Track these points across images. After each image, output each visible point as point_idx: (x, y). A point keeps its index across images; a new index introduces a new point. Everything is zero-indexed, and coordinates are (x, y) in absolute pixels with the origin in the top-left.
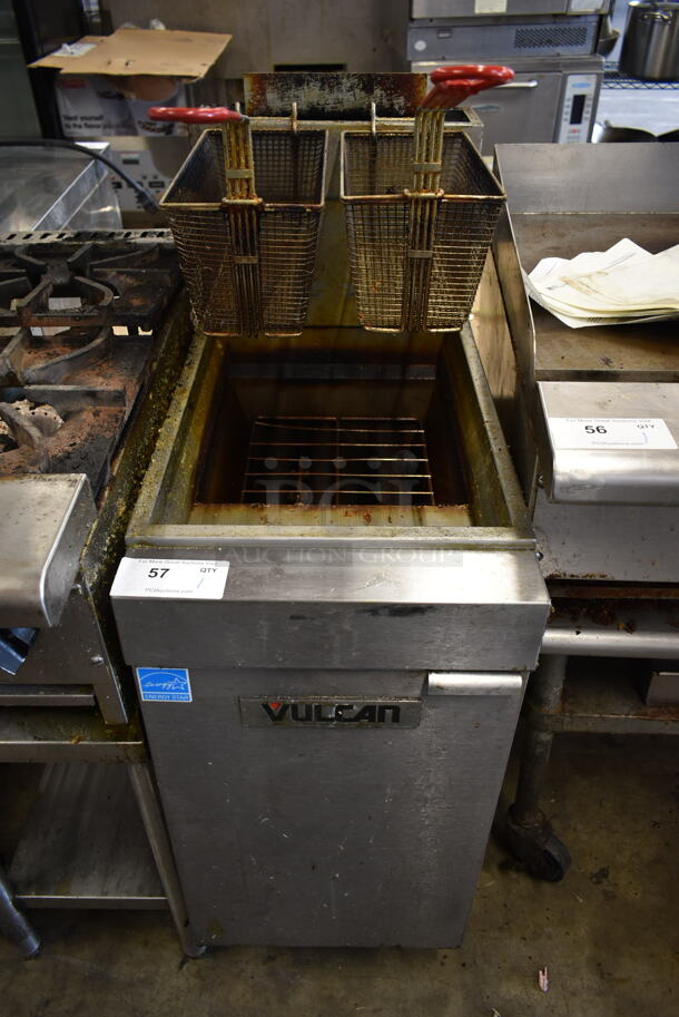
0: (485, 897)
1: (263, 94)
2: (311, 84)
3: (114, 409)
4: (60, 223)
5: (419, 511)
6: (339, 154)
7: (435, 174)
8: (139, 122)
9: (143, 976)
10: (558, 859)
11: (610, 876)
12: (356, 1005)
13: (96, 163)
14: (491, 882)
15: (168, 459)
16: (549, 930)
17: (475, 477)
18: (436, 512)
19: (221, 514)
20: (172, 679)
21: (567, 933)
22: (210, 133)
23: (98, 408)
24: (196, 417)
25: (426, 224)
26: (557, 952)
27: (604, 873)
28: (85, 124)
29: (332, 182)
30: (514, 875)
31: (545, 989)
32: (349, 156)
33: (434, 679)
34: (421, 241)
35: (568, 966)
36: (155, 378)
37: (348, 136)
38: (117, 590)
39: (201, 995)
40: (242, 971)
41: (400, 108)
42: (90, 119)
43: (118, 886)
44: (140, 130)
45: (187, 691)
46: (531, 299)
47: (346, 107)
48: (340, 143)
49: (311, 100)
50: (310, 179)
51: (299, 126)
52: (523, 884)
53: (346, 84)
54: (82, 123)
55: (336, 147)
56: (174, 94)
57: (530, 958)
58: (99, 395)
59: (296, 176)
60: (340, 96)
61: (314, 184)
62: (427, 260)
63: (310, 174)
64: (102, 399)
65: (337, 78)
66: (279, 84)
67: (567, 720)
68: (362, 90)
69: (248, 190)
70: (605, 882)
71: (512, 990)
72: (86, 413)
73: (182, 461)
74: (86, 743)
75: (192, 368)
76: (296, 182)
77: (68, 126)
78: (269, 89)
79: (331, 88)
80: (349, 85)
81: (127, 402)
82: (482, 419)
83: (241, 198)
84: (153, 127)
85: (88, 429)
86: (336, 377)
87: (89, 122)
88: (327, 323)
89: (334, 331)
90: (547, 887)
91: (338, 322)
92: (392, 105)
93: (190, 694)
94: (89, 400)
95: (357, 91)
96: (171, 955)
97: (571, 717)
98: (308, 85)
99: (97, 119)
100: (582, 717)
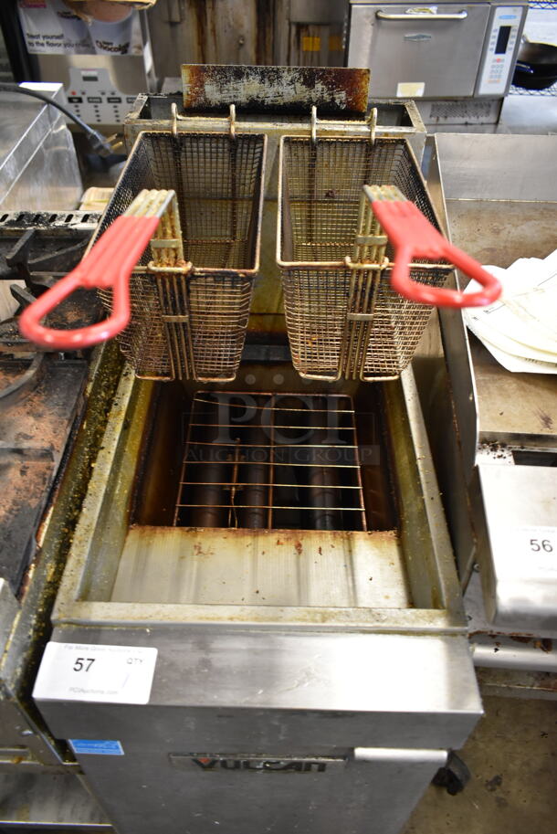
1: (202, 86)
2: (251, 78)
3: (42, 464)
4: (12, 178)
5: (349, 539)
6: (277, 157)
7: (379, 247)
8: (97, 42)
11: (503, 784)
13: (48, 108)
15: (99, 505)
17: (405, 509)
18: (366, 539)
19: (156, 540)
22: (146, 135)
23: (26, 463)
24: (132, 430)
25: (368, 291)
27: (497, 781)
28: (47, 43)
29: (270, 184)
32: (288, 161)
33: (360, 752)
34: (361, 304)
36: (88, 404)
37: (287, 141)
38: (40, 692)
41: (341, 102)
42: (52, 37)
43: (72, 812)
44: (98, 49)
45: (119, 750)
46: (468, 330)
47: (286, 100)
48: (279, 146)
49: (251, 93)
50: (247, 181)
51: (237, 129)
53: (287, 77)
54: (45, 42)
55: (275, 150)
56: (130, 14)
58: (25, 452)
59: (234, 180)
60: (280, 90)
61: (252, 186)
62: (366, 322)
63: (248, 176)
64: (29, 456)
65: (277, 72)
66: (218, 77)
68: (303, 84)
69: (176, 257)
70: (498, 790)
72: (13, 470)
73: (117, 492)
74: (27, 762)
75: (128, 379)
76: (234, 185)
77: (31, 44)
78: (208, 81)
79: (271, 82)
80: (290, 78)
81: (55, 458)
82: (415, 455)
83: (168, 265)
84: (110, 47)
85: (13, 494)
86: (271, 359)
87: (50, 41)
88: (264, 311)
89: (271, 318)
91: (274, 310)
92: (333, 99)
93: (122, 751)
94: (17, 456)
95: (298, 85)
98: (248, 77)
99: (58, 37)
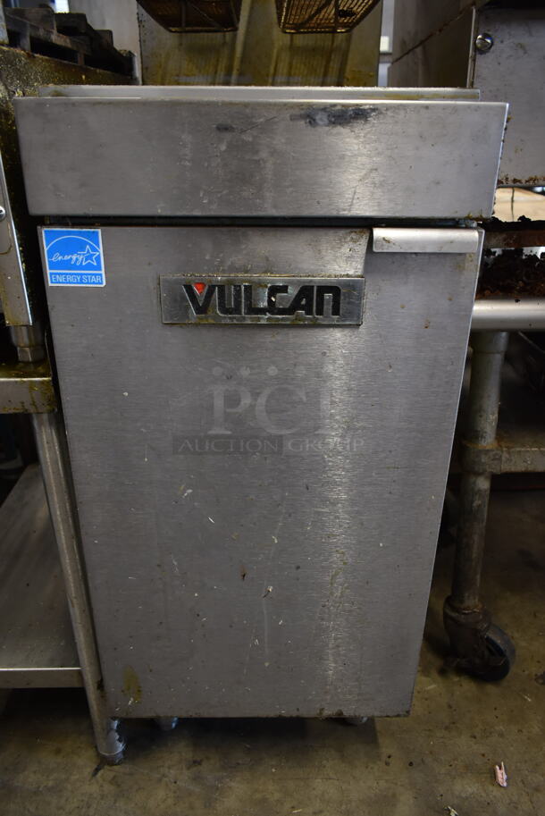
0: (426, 699)
9: (51, 784)
10: (502, 647)
12: (293, 808)
14: (432, 685)
16: (501, 728)
20: (81, 246)
21: (520, 731)
26: (512, 749)
30: (456, 679)
31: (505, 784)
35: (526, 762)
39: (115, 802)
40: (164, 776)
45: (100, 269)
52: (466, 687)
57: (483, 755)
67: (505, 456)
71: (468, 788)
90: (491, 688)
93: (103, 272)
96: (85, 761)
97: (509, 453)
100: (520, 451)
